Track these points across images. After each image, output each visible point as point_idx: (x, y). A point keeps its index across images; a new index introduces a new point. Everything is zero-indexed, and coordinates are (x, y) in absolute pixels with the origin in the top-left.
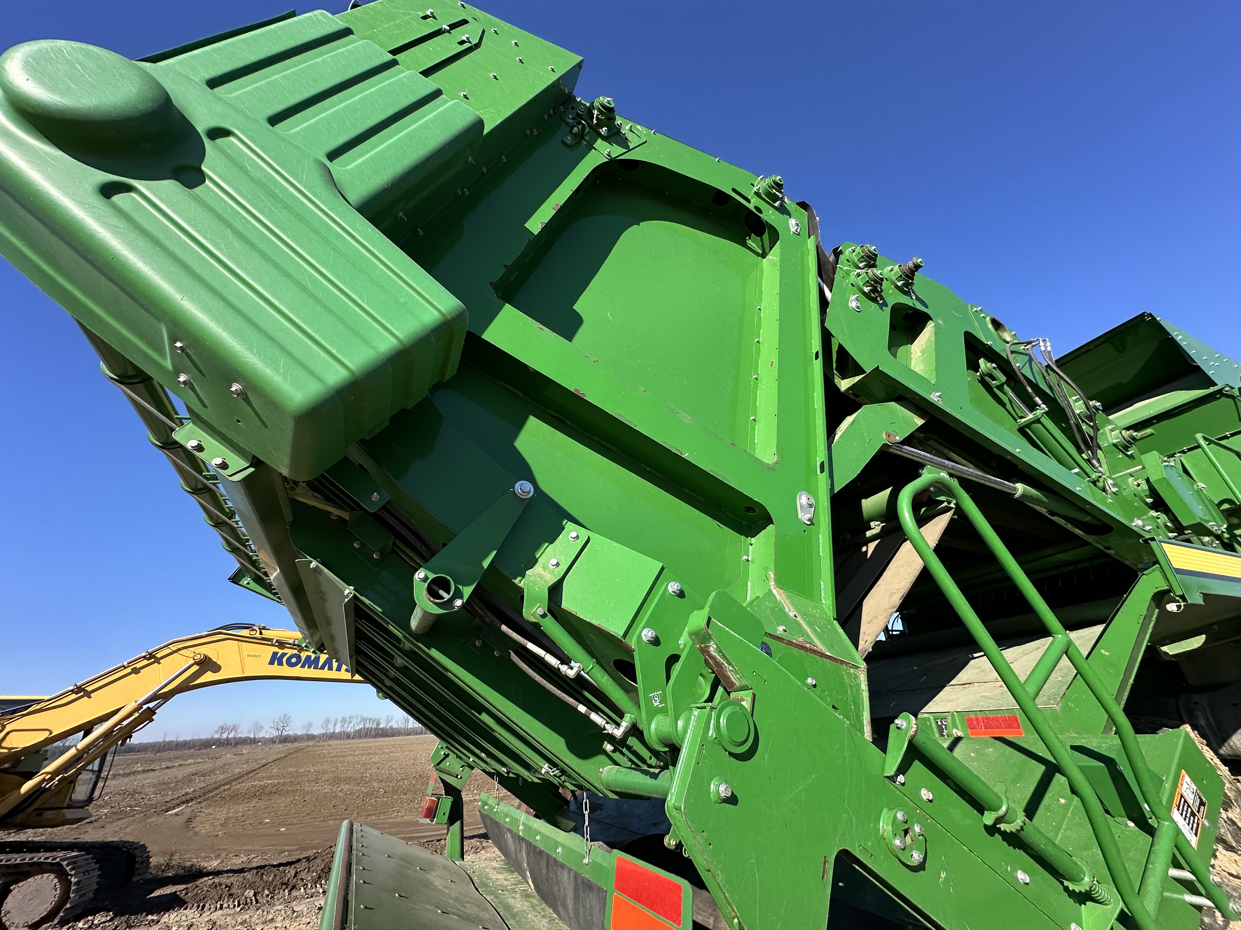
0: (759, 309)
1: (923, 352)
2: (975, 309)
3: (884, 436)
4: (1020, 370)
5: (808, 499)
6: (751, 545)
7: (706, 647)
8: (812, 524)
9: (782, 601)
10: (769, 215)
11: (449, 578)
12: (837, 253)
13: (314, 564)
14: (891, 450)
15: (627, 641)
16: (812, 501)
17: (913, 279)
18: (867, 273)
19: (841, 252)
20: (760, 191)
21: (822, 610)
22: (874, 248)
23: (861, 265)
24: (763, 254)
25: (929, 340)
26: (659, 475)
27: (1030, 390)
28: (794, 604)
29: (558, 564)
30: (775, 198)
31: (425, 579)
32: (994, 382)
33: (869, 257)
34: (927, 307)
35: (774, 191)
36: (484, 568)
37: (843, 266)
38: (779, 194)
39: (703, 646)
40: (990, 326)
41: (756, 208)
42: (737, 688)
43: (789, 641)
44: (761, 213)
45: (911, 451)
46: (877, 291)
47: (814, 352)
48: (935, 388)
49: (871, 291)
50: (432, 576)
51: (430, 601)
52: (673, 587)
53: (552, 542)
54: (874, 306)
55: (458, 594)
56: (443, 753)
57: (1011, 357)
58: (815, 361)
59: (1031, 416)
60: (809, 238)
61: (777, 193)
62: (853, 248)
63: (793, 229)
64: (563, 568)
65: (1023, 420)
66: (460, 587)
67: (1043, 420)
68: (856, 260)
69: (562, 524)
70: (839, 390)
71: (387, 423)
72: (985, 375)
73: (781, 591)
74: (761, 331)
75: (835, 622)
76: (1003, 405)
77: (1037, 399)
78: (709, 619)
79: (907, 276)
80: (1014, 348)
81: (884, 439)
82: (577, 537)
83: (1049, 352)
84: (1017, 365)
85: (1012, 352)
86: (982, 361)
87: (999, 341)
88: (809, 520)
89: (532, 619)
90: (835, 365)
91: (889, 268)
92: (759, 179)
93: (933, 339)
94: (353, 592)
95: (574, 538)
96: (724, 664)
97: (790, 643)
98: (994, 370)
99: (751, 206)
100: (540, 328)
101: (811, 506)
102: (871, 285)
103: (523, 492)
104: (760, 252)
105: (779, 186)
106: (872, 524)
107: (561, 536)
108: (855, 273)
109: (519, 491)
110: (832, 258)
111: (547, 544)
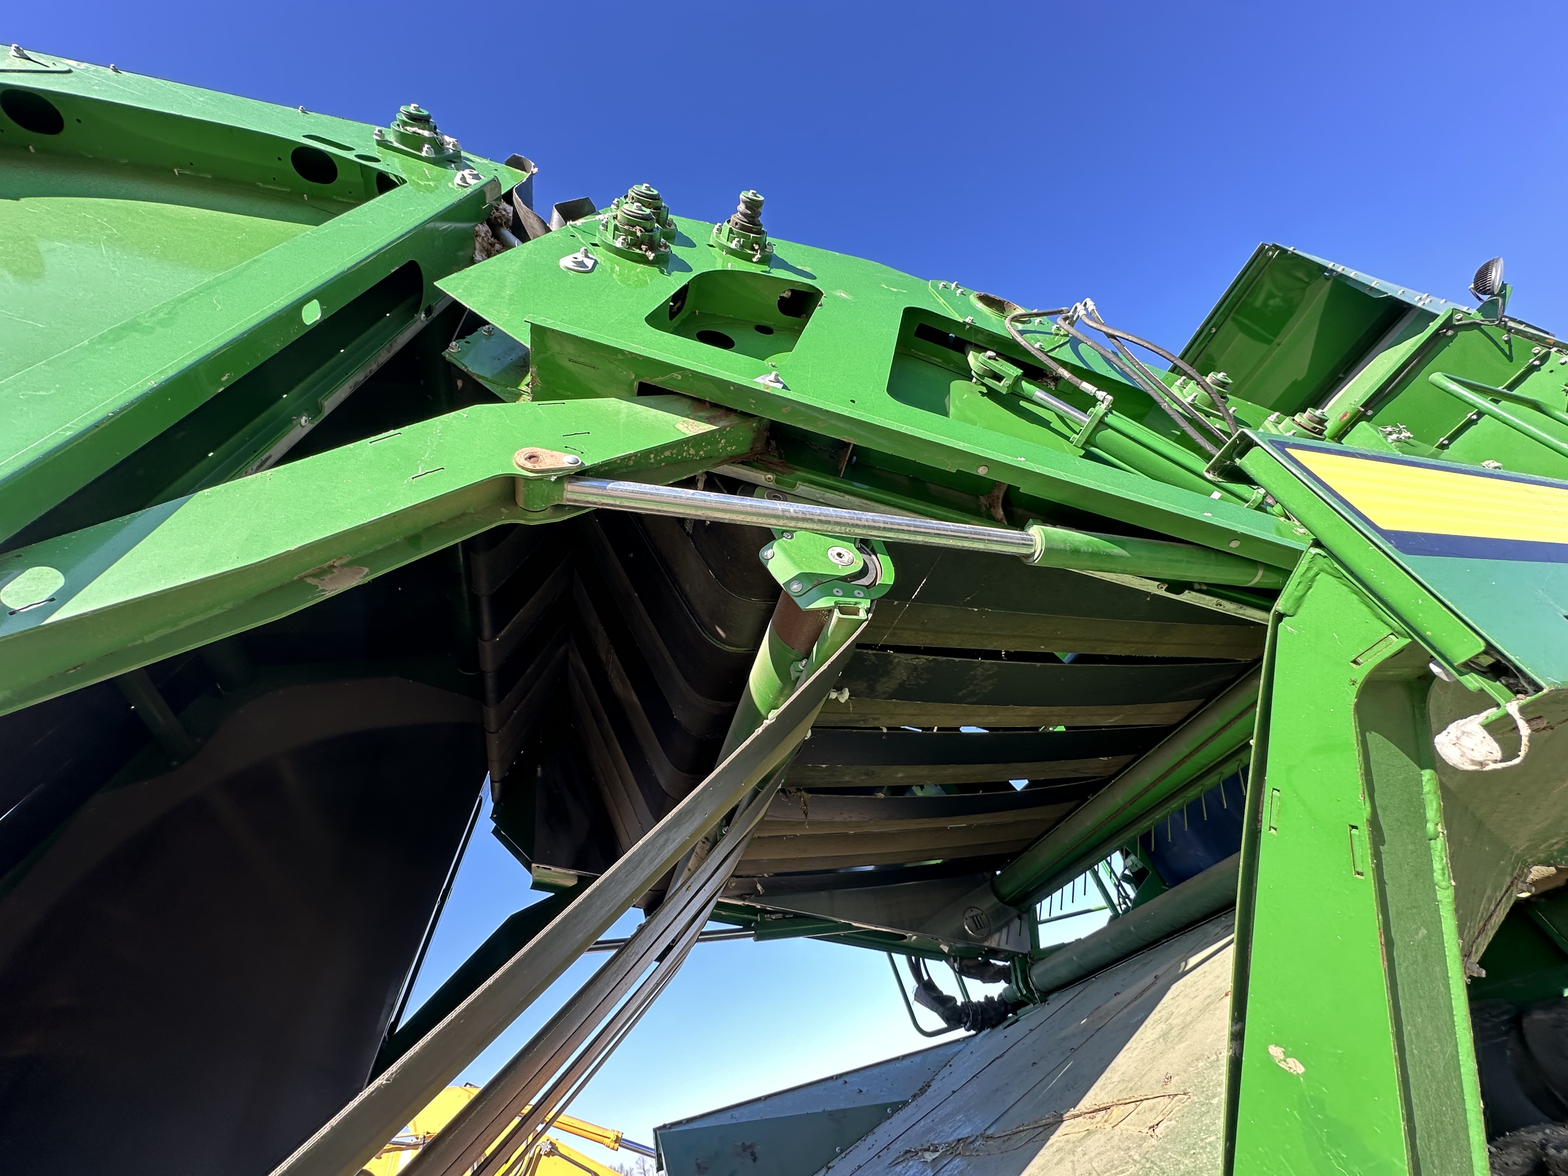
2: (942, 285)
4: (1045, 353)
10: (395, 164)
20: (388, 138)
30: (418, 142)
32: (1002, 384)
34: (810, 278)
35: (411, 129)
40: (977, 304)
41: (363, 156)
44: (376, 163)
46: (644, 241)
49: (631, 243)
54: (640, 267)
59: (1089, 421)
65: (1080, 434)
67: (1110, 419)
77: (1087, 387)
79: (743, 228)
84: (1037, 345)
85: (1026, 332)
86: (970, 357)
87: (996, 320)
98: (991, 362)
99: (350, 155)
108: (602, 227)
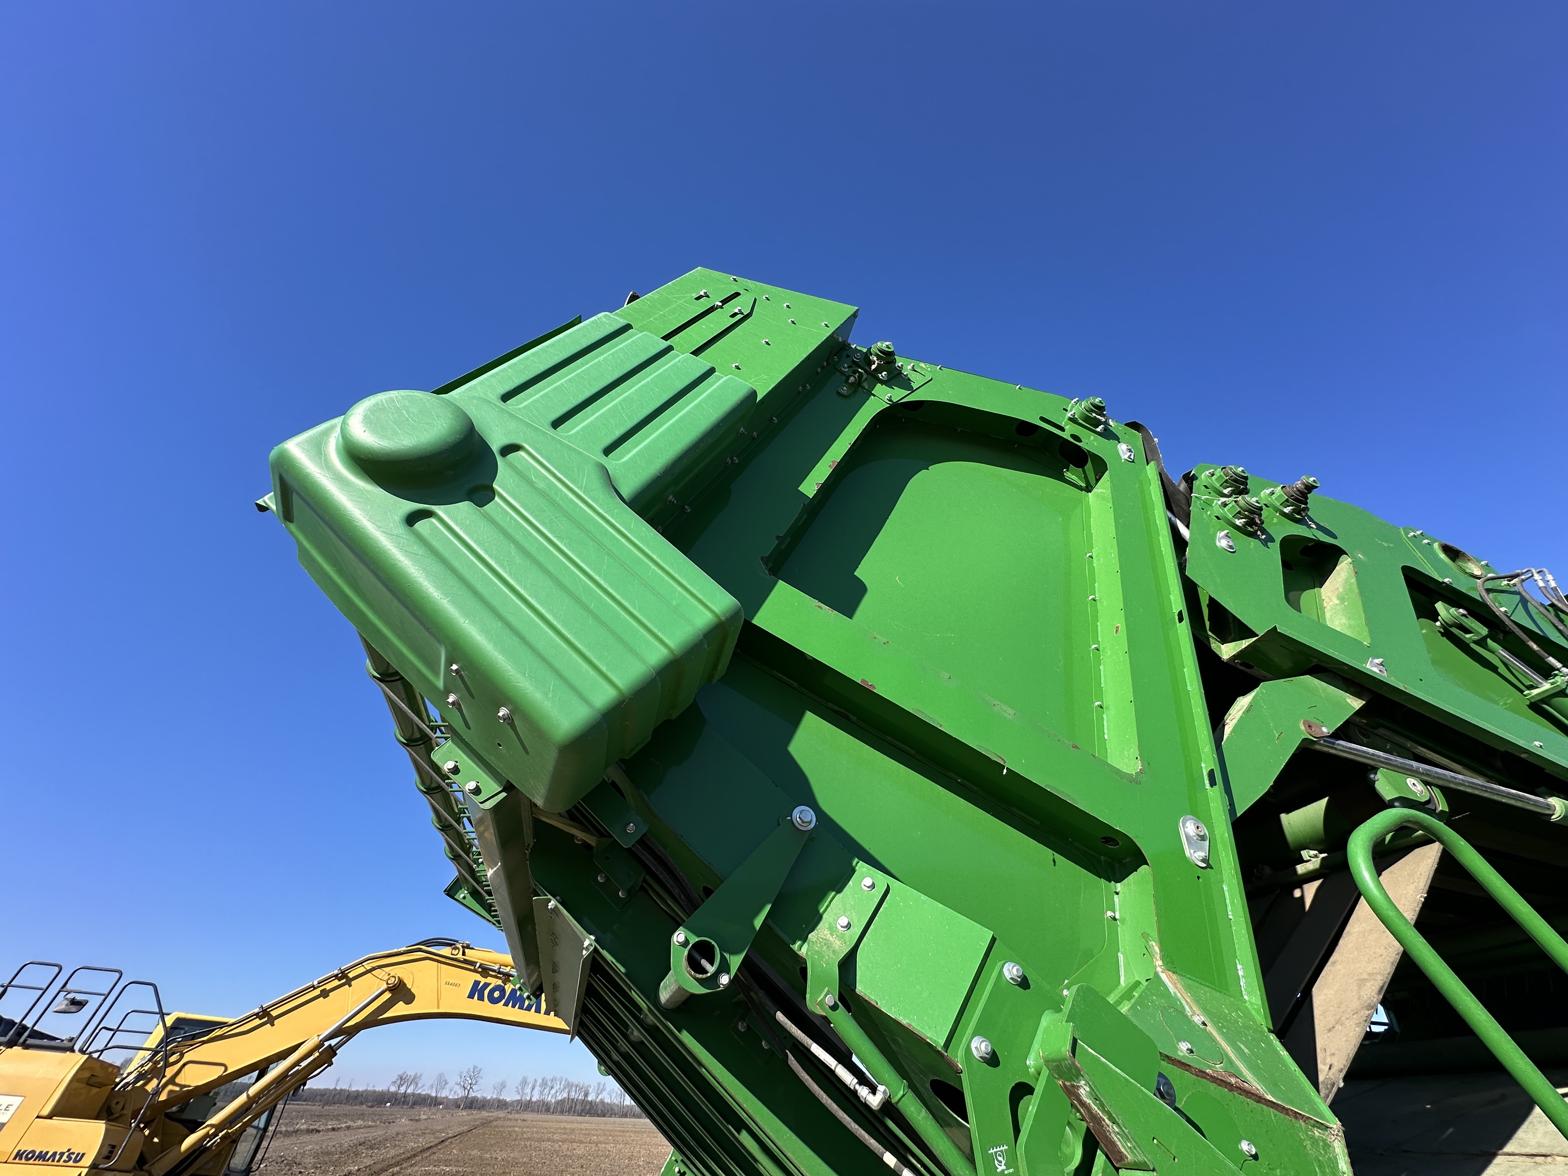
0: (1091, 557)
1: (1342, 599)
2: (1412, 534)
3: (1302, 728)
4: (1509, 617)
5: (1198, 828)
6: (1117, 893)
7: (1073, 1086)
8: (1209, 866)
9: (1179, 995)
10: (1091, 442)
11: (713, 943)
12: (1189, 479)
13: (552, 904)
14: (1317, 747)
15: (949, 1054)
16: (1204, 831)
17: (1306, 503)
18: (1236, 502)
19: (1194, 478)
20: (1076, 416)
21: (1247, 1014)
22: (1240, 469)
23: (1226, 491)
24: (1087, 487)
25: (1347, 581)
26: (976, 788)
27: (1535, 647)
28: (1198, 1001)
29: (849, 926)
30: (1098, 423)
31: (685, 944)
32: (1468, 636)
33: (1235, 481)
34: (1335, 537)
35: (1094, 415)
36: (755, 929)
37: (1199, 495)
38: (1101, 418)
39: (1068, 1083)
40: (1442, 556)
41: (1073, 436)
42: (1129, 1164)
43: (1201, 1071)
44: (1080, 441)
45: (1350, 748)
46: (1256, 524)
47: (1176, 612)
48: (1371, 651)
49: (1247, 523)
50: (693, 939)
51: (691, 975)
52: (1011, 971)
53: (839, 891)
54: (1253, 542)
55: (724, 968)
56: (677, 1170)
57: (1489, 599)
58: (1178, 624)
59: (1546, 686)
60: (1148, 464)
61: (1097, 417)
62: (1212, 470)
63: (1125, 456)
64: (857, 931)
65: (1535, 692)
66: (727, 956)
68: (1217, 485)
69: (851, 864)
70: (1220, 658)
71: (650, 738)
72: (1451, 626)
73: (1174, 977)
74: (1096, 585)
75: (1272, 1037)
76: (1494, 668)
77: (1551, 660)
78: (1075, 1042)
79: (1296, 500)
80: (1490, 585)
81: (1303, 733)
82: (873, 886)
83: (1554, 589)
84: (1503, 609)
85: (1489, 591)
86: (1440, 606)
87: (1462, 577)
88: (1203, 861)
89: (819, 1011)
90: (1207, 624)
91: (1268, 491)
92: (1073, 402)
93: (1353, 580)
94: (594, 944)
95: (868, 887)
96: (1104, 1120)
97: (1202, 1074)
98: (1463, 618)
99: (1066, 435)
100: (819, 607)
101: (1203, 838)
102: (1245, 517)
103: (803, 822)
104: (1084, 485)
105: (1100, 409)
106: (1305, 854)
107: (850, 882)
108: (1220, 503)
109: (798, 819)
110: (1183, 486)
111: (833, 893)
